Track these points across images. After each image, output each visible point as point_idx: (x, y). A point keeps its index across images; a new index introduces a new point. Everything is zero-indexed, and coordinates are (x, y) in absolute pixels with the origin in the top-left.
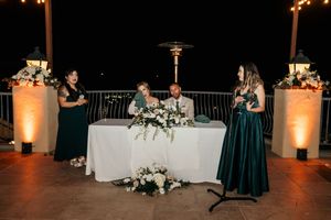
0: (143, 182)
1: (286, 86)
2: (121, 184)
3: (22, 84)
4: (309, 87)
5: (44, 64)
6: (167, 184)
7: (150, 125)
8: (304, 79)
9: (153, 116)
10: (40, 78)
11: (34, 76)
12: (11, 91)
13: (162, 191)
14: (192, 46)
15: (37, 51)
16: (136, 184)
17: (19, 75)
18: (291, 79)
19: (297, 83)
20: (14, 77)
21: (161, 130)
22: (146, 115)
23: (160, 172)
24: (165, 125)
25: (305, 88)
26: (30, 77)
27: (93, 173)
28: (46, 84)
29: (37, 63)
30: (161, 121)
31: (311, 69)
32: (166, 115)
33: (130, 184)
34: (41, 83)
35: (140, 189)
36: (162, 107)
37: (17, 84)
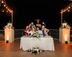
0: (34, 51)
1: (62, 28)
2: (28, 51)
3: (7, 28)
4: (67, 28)
5: (11, 24)
6: (39, 51)
7: (35, 37)
8: (66, 26)
9: (35, 35)
10: (10, 27)
11: (9, 27)
12: (4, 30)
13: (38, 53)
14: (41, 20)
15: (10, 22)
16: (32, 51)
17: (6, 26)
18: (63, 26)
19: (65, 27)
20: (5, 27)
21: (37, 38)
22: (34, 35)
23: (38, 48)
24: (38, 37)
25: (66, 28)
26: (8, 27)
27: (22, 48)
28: (12, 28)
29: (10, 24)
30: (37, 36)
31: (67, 24)
32: (38, 35)
33: (31, 51)
34: (10, 28)
35: (33, 52)
36: (37, 33)
37: (6, 28)
